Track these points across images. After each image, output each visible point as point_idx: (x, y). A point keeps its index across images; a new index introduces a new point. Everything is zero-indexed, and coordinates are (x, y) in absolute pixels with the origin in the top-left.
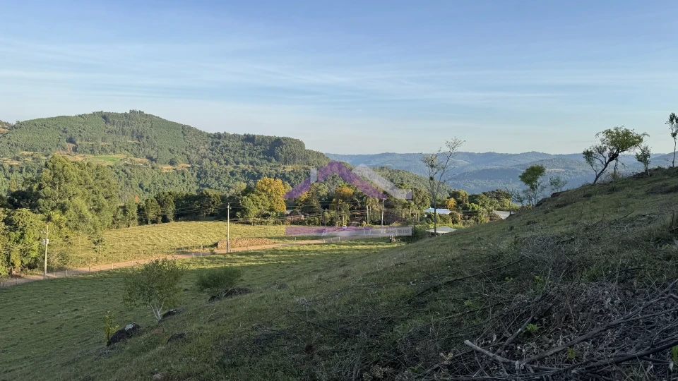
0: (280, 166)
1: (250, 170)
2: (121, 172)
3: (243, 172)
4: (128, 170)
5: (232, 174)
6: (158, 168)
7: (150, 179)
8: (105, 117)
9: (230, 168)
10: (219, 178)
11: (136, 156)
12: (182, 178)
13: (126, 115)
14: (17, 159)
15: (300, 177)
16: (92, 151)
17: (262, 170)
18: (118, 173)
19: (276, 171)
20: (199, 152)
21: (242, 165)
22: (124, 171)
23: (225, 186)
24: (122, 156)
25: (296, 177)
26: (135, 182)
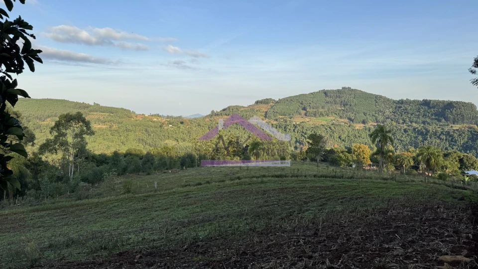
0: (448, 125)
1: (420, 128)
2: (328, 129)
3: (414, 129)
4: (333, 128)
5: (405, 131)
6: (353, 126)
7: (346, 133)
8: (326, 93)
9: (405, 126)
10: (395, 133)
11: (341, 117)
14: (277, 120)
15: (463, 135)
16: (315, 115)
17: (430, 128)
18: (326, 129)
19: (443, 129)
20: (385, 115)
21: (414, 124)
22: (330, 128)
23: (398, 140)
24: (332, 118)
25: (460, 135)
26: (336, 135)
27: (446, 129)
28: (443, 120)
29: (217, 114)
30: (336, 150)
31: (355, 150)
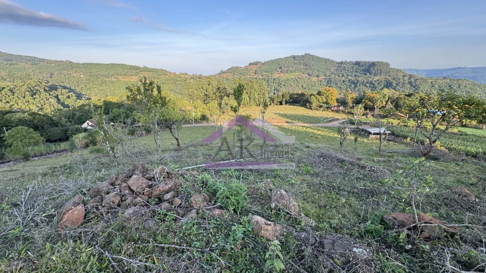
0: (371, 77)
1: (353, 80)
2: (295, 81)
3: (350, 80)
5: (344, 81)
6: (311, 79)
7: (307, 84)
8: (294, 57)
9: (343, 78)
11: (303, 73)
12: (320, 83)
13: (302, 56)
14: (262, 76)
16: (287, 72)
17: (360, 79)
19: (368, 80)
20: (331, 71)
21: (349, 77)
22: (297, 80)
24: (298, 74)
27: (370, 80)
28: (368, 74)
29: (224, 73)
30: (306, 94)
31: (324, 93)
